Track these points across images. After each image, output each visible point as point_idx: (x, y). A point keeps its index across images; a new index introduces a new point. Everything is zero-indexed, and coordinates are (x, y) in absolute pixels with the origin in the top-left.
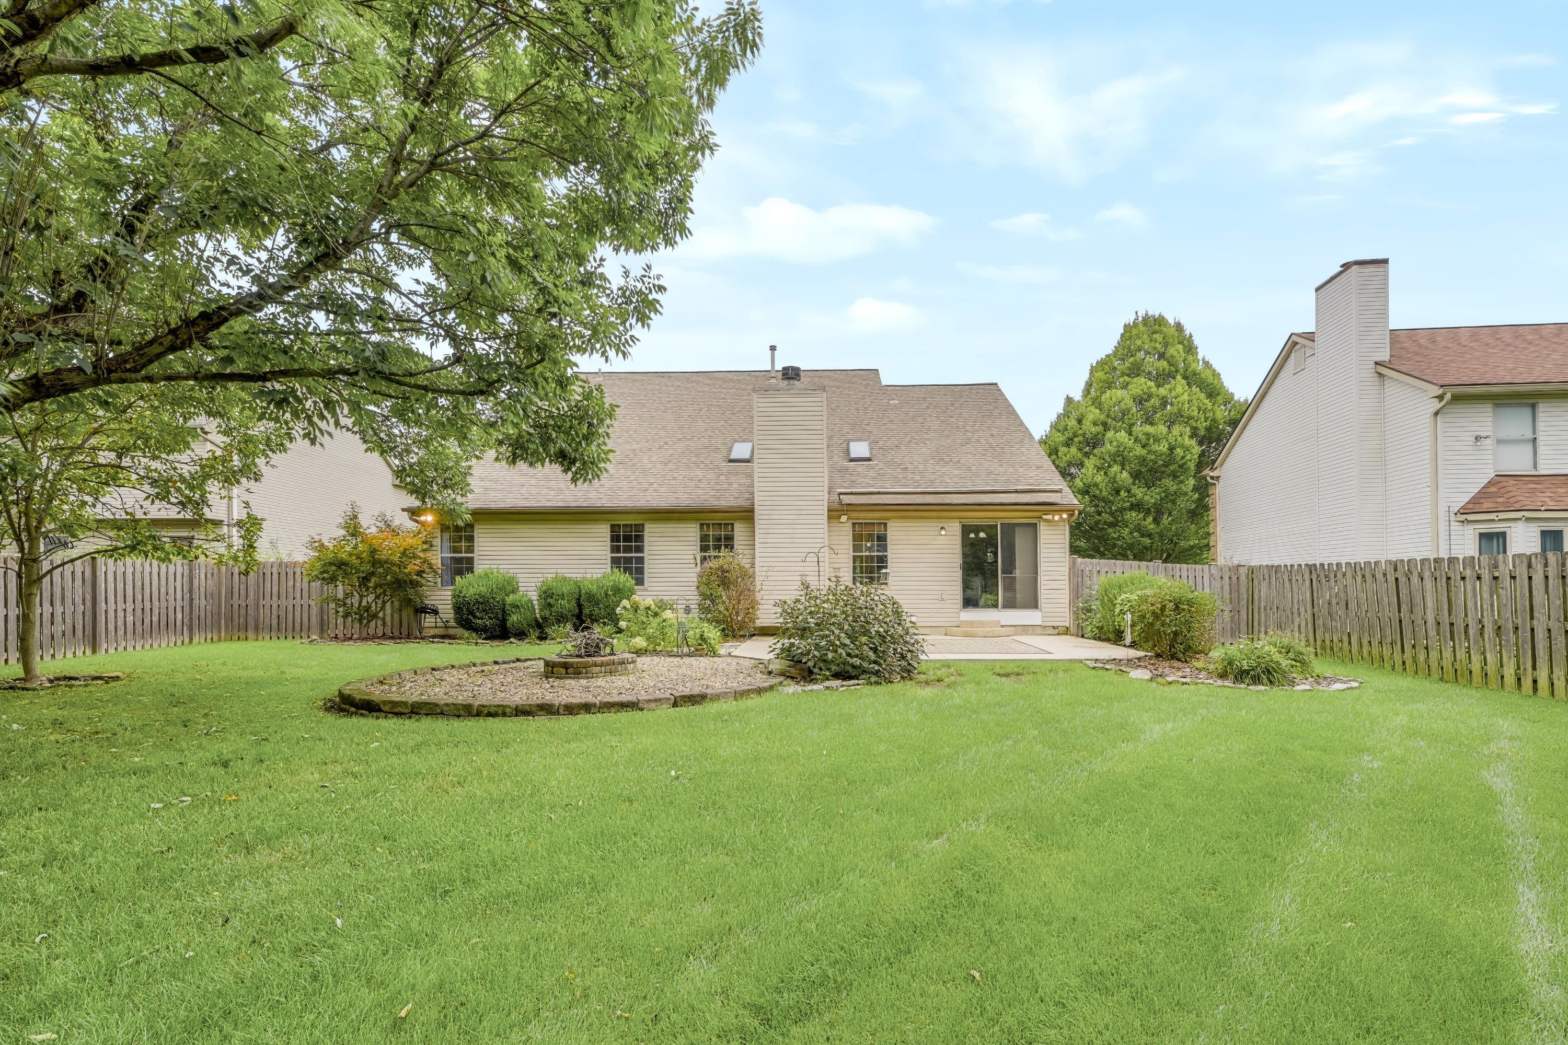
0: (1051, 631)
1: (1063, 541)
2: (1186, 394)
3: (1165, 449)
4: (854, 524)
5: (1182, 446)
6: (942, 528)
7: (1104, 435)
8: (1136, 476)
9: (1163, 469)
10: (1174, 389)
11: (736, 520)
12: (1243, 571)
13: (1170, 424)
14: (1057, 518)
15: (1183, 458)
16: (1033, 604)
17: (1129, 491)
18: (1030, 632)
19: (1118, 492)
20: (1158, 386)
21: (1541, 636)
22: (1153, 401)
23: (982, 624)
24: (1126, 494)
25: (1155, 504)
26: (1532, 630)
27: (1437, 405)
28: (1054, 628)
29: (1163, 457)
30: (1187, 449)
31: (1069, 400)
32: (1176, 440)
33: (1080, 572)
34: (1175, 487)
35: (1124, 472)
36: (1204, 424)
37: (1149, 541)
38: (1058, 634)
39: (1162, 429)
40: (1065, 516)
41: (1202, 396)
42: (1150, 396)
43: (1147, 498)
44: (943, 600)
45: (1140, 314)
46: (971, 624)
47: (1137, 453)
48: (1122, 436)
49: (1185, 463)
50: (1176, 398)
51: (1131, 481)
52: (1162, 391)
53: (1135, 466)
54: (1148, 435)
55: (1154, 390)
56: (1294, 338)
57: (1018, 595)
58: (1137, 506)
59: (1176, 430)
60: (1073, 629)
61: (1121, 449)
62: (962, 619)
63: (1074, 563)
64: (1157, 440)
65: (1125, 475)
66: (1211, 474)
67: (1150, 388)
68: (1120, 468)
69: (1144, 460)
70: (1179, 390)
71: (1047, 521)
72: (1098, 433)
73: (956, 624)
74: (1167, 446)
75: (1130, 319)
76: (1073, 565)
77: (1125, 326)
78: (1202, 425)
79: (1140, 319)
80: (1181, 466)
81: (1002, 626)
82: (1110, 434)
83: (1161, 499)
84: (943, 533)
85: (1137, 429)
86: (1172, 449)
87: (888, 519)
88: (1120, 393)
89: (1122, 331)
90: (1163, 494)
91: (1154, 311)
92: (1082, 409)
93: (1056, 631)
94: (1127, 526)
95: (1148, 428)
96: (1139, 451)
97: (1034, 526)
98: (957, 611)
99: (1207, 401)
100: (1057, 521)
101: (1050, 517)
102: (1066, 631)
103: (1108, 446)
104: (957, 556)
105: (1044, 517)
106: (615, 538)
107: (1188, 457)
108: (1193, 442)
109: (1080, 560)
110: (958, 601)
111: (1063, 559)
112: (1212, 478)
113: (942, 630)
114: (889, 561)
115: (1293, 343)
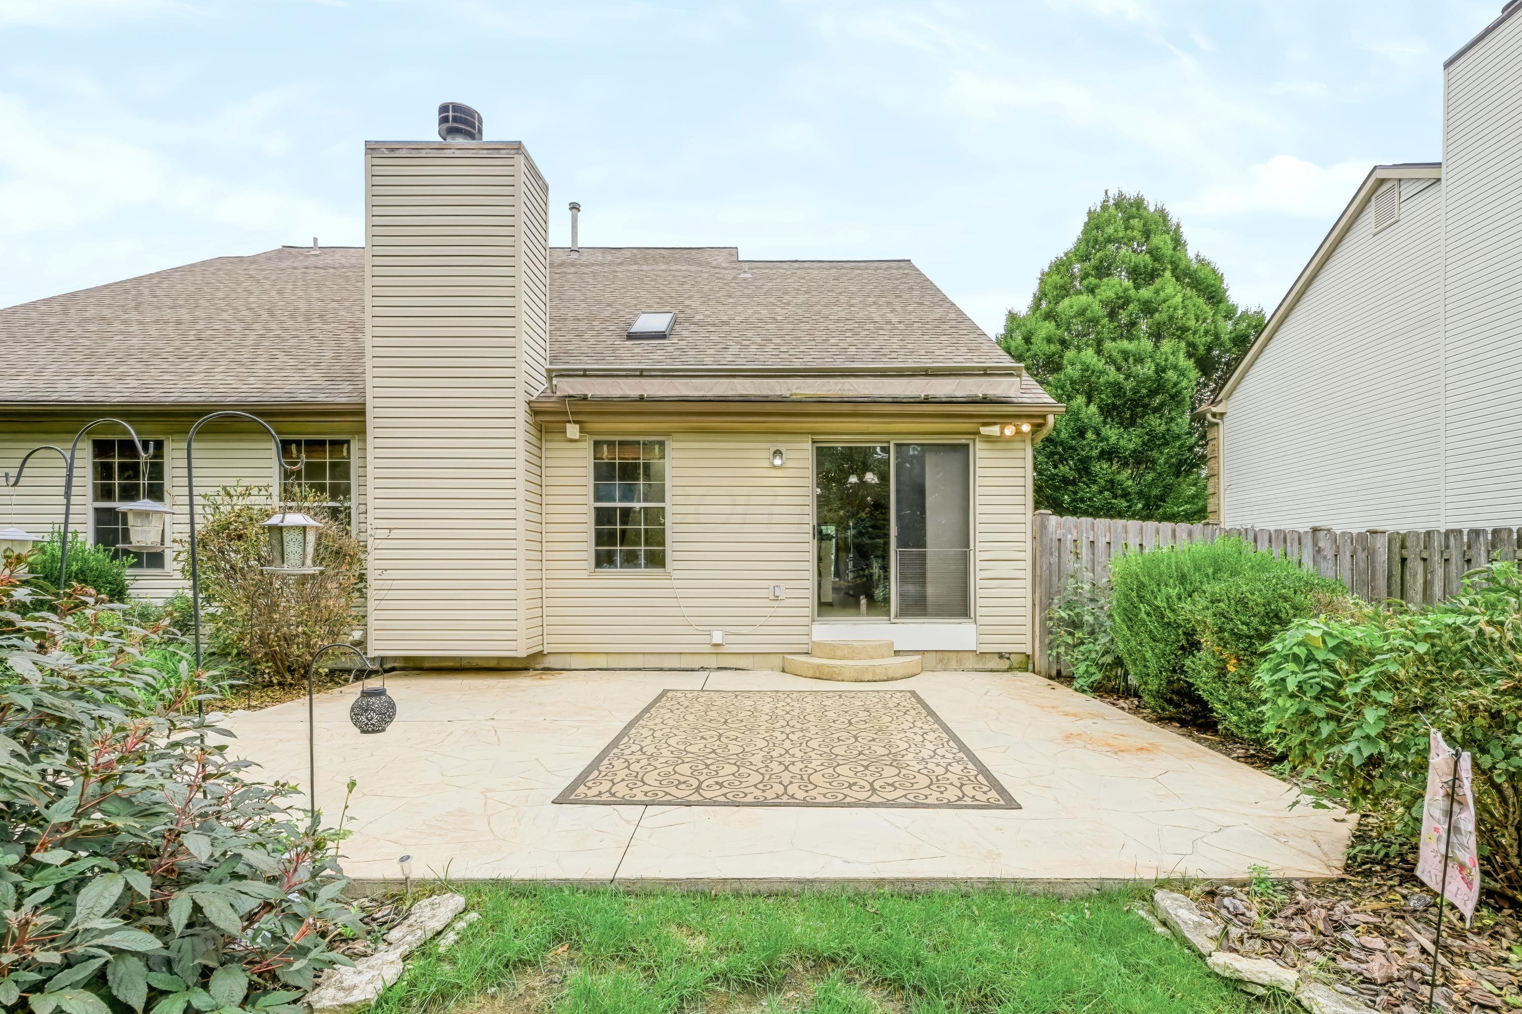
0: (995, 663)
1: (1021, 481)
2: (1180, 295)
3: (1150, 372)
4: (597, 444)
5: (1175, 367)
6: (778, 453)
7: (1061, 357)
8: (1107, 411)
9: (1147, 400)
10: (1163, 289)
11: (354, 433)
12: (1381, 543)
13: (1157, 336)
14: (1009, 431)
15: (1176, 384)
16: (960, 607)
17: (1097, 433)
18: (954, 664)
19: (1082, 433)
20: (1137, 287)
22: (1131, 306)
23: (853, 651)
24: (1094, 437)
25: (1135, 451)
28: (1001, 655)
29: (1149, 383)
30: (1182, 373)
31: (1012, 317)
32: (1166, 360)
33: (1055, 544)
34: (1163, 428)
35: (1092, 405)
36: (1204, 339)
37: (1126, 504)
38: (1010, 669)
39: (1147, 345)
40: (1026, 428)
41: (1201, 301)
42: (1127, 302)
43: (1122, 443)
44: (777, 598)
45: (1110, 194)
46: (831, 650)
47: (1111, 379)
48: (1089, 355)
49: (1180, 392)
50: (1165, 301)
51: (1102, 419)
52: (1146, 293)
53: (1106, 397)
54: (1126, 355)
55: (1132, 292)
57: (930, 590)
58: (1109, 455)
59: (1167, 345)
60: (1040, 661)
61: (1088, 373)
62: (815, 638)
63: (1043, 526)
64: (1139, 360)
65: (1093, 408)
66: (1214, 409)
67: (1126, 290)
68: (1084, 400)
69: (1120, 389)
70: (1169, 290)
71: (989, 439)
72: (1054, 354)
73: (804, 648)
74: (1153, 368)
75: (1096, 203)
76: (1040, 533)
77: (1090, 212)
78: (1201, 341)
79: (1112, 201)
80: (1173, 397)
81: (897, 653)
82: (1070, 354)
83: (1144, 443)
84: (778, 462)
85: (1108, 345)
86: (1160, 370)
87: (667, 430)
88: (1085, 299)
89: (1086, 219)
90: (1147, 437)
91: (1131, 193)
92: (1031, 325)
93: (1005, 664)
94: (1095, 482)
95: (1125, 344)
96: (1113, 374)
97: (964, 449)
98: (807, 621)
99: (1207, 308)
100: (1010, 440)
101: (995, 430)
102: (1026, 664)
103: (1069, 369)
104: (808, 510)
105: (984, 430)
106: (102, 469)
107: (1184, 384)
108: (1191, 363)
109: (1054, 520)
110: (807, 602)
111: (1020, 518)
112: (1214, 415)
113: (777, 661)
114: (669, 520)
115: (1382, 182)
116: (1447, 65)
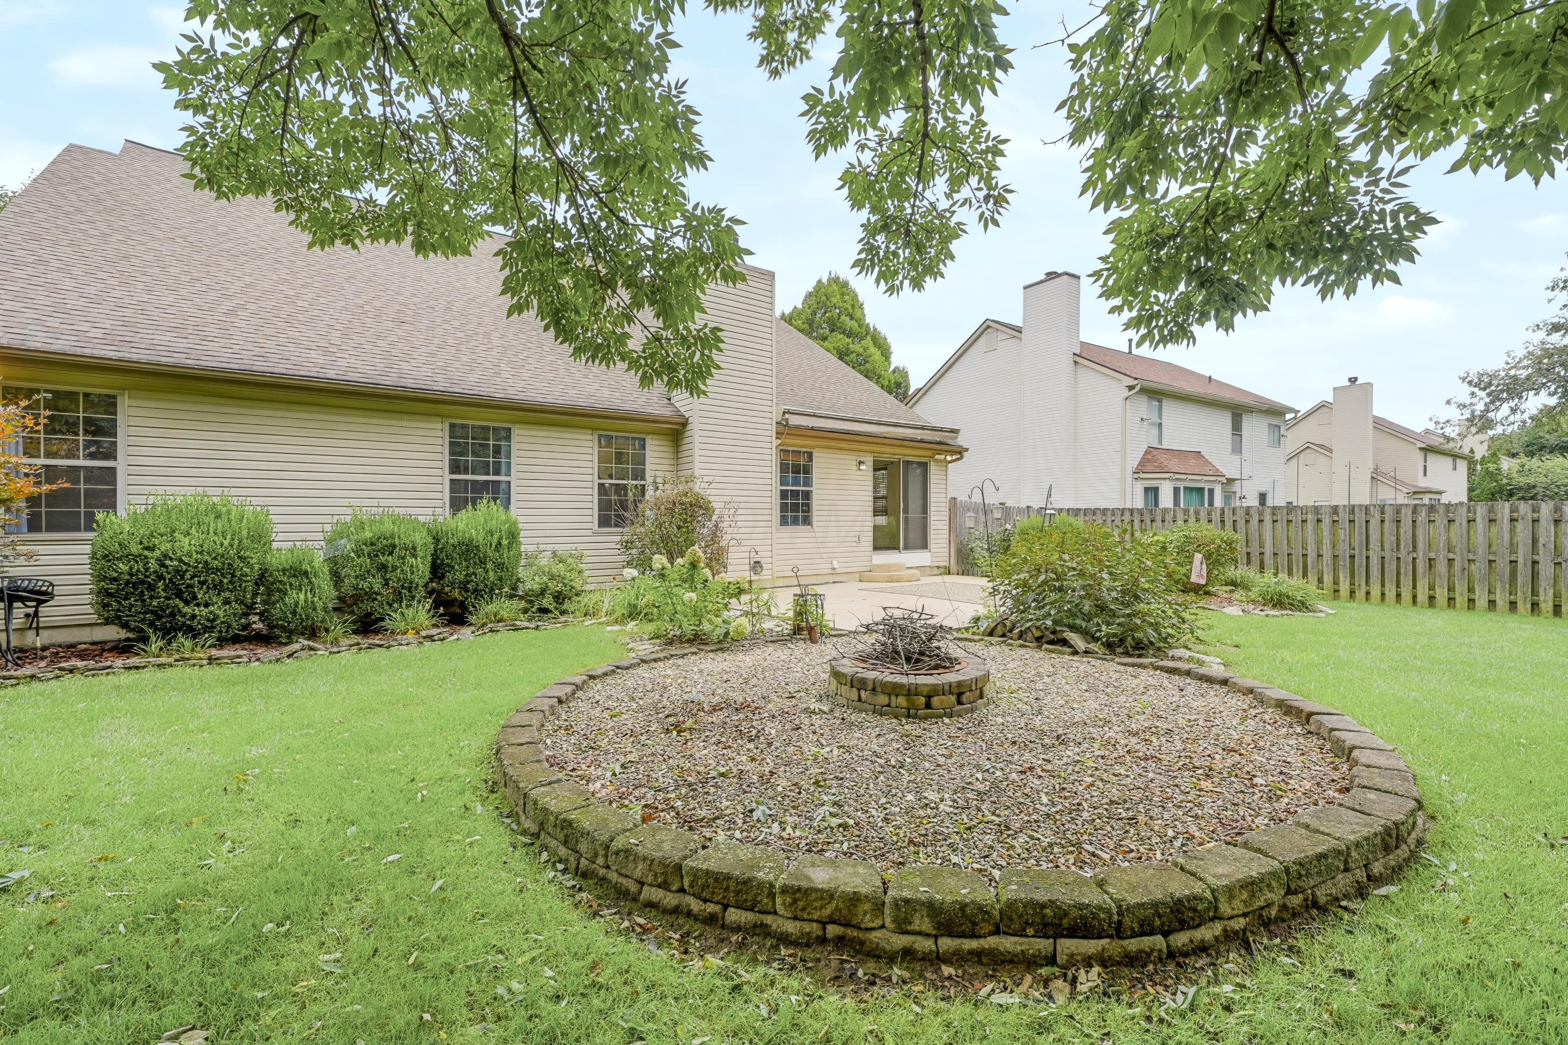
0: (936, 571)
2: (877, 354)
4: (781, 451)
6: (860, 462)
10: (868, 348)
11: (648, 433)
14: (947, 459)
16: (924, 545)
21: (1375, 561)
22: (851, 356)
23: (899, 567)
26: (1368, 558)
27: (1127, 394)
28: (938, 567)
38: (942, 574)
42: (849, 351)
44: (860, 542)
46: (887, 567)
50: (870, 357)
52: (858, 349)
55: (852, 346)
56: (988, 323)
57: (911, 536)
60: (954, 567)
62: (873, 562)
67: (848, 344)
70: (872, 350)
71: (937, 461)
73: (869, 568)
81: (907, 568)
84: (861, 467)
87: (814, 448)
93: (940, 571)
97: (926, 466)
98: (870, 554)
101: (942, 457)
102: (947, 571)
104: (869, 494)
105: (937, 457)
106: (456, 449)
110: (870, 545)
111: (945, 500)
113: (857, 576)
114: (815, 497)
115: (989, 327)
116: (1025, 288)
